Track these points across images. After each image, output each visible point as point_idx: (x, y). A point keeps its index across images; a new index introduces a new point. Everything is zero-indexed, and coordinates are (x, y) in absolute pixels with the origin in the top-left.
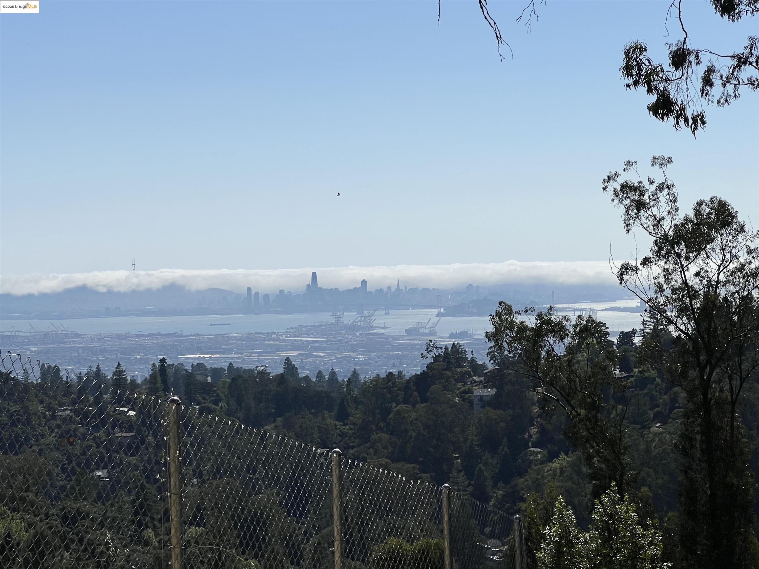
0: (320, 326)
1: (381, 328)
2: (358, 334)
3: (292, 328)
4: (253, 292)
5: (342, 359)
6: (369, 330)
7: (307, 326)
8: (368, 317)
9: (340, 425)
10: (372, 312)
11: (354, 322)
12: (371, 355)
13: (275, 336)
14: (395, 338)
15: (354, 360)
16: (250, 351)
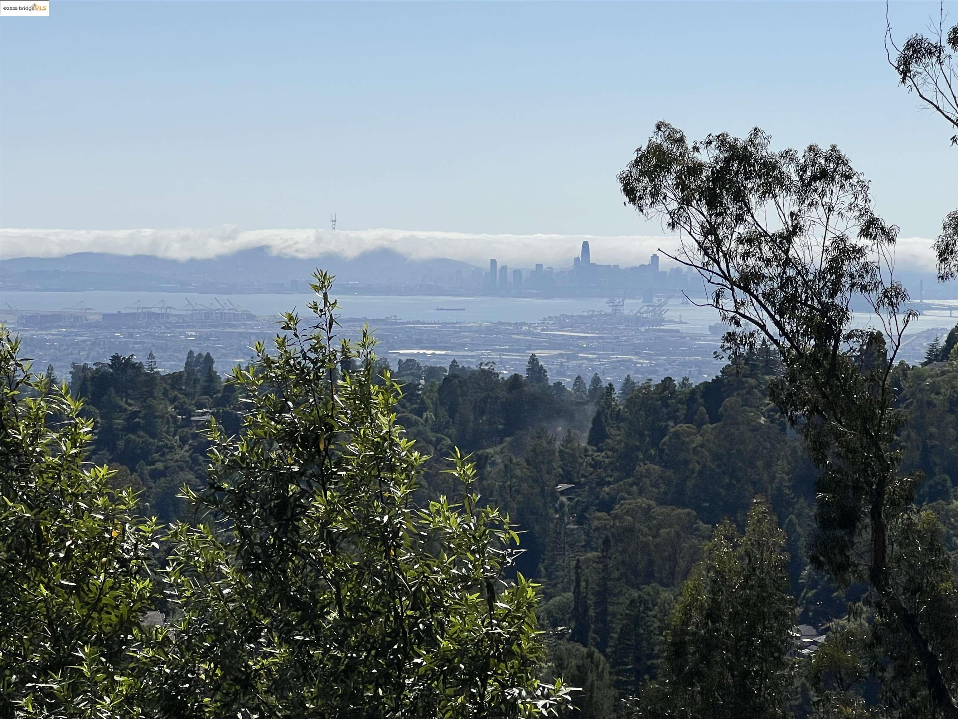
0: (590, 317)
1: (676, 323)
2: (643, 329)
3: (550, 318)
4: (499, 266)
5: (619, 364)
6: (658, 325)
7: (573, 316)
8: (659, 306)
9: (593, 450)
10: (663, 300)
11: (639, 312)
12: (659, 359)
13: (527, 328)
14: (694, 337)
15: (635, 366)
16: (491, 347)
